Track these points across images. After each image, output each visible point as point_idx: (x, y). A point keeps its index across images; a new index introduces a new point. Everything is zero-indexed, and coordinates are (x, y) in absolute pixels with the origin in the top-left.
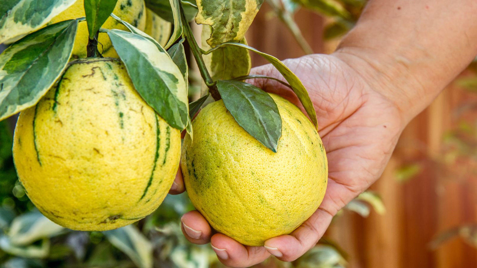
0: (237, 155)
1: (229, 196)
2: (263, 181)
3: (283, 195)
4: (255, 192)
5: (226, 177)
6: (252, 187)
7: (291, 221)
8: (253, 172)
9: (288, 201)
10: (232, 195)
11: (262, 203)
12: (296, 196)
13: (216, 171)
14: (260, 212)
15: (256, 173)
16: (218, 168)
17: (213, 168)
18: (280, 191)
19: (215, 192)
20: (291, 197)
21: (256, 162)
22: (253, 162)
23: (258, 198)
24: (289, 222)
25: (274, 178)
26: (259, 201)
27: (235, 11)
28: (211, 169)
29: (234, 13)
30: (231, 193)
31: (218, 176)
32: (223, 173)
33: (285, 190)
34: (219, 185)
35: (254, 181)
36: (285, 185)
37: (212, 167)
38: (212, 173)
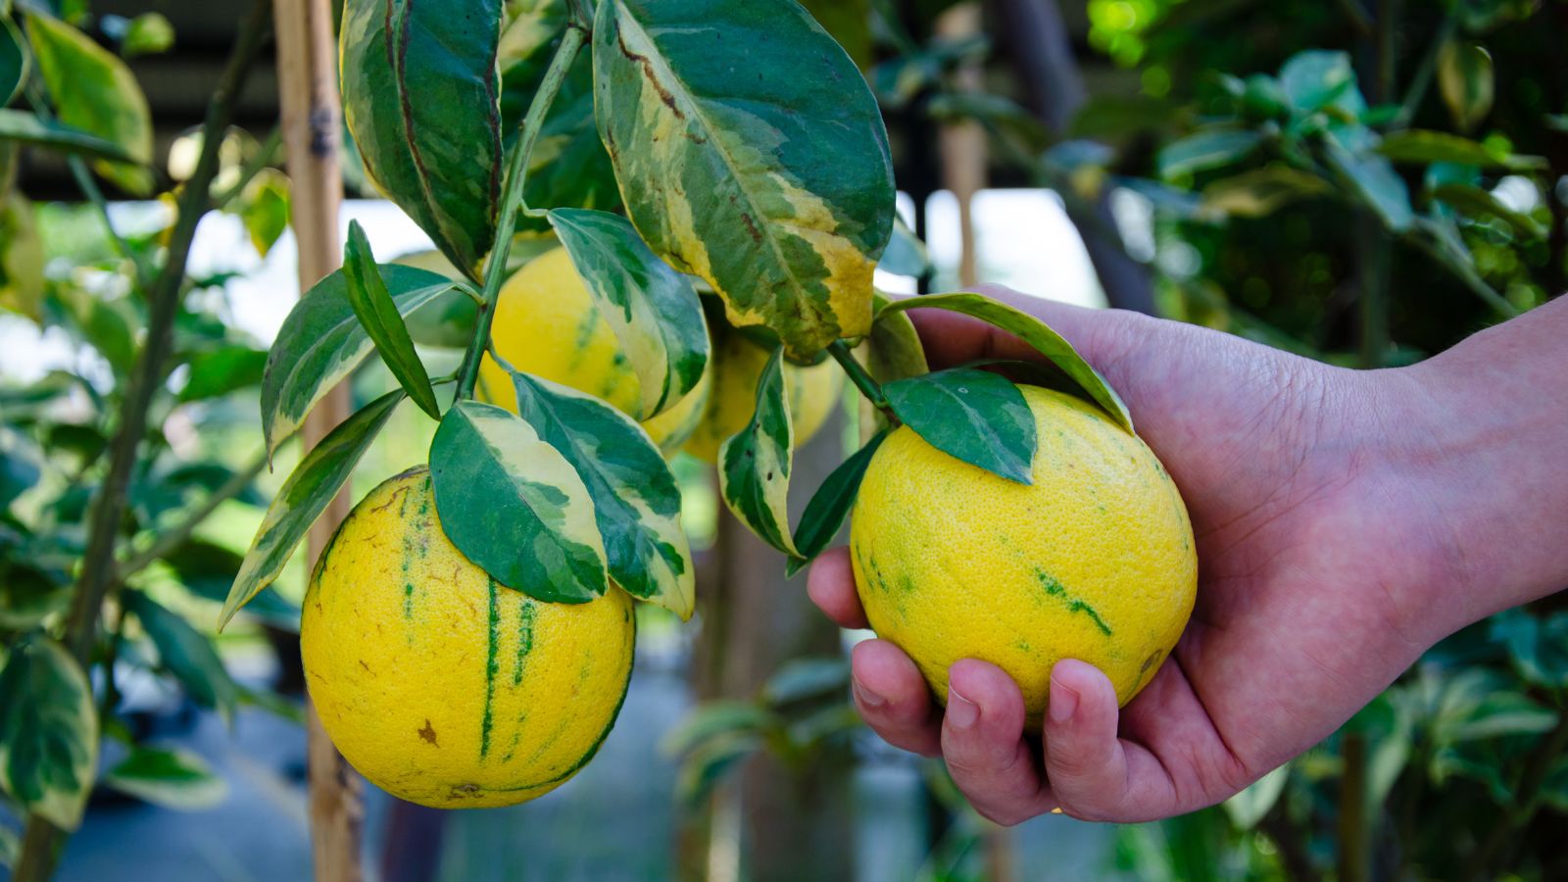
0: (961, 507)
1: (963, 606)
2: (1031, 552)
3: (1085, 578)
4: (1018, 583)
5: (946, 564)
6: (1009, 570)
7: (1121, 641)
8: (1004, 536)
9: (1102, 592)
10: (968, 602)
11: (1040, 604)
12: (1117, 578)
13: (923, 557)
14: (1041, 629)
15: (1012, 537)
16: (925, 549)
17: (915, 554)
18: (1075, 569)
19: (931, 605)
20: (1106, 580)
21: (1006, 512)
22: (1000, 514)
23: (1029, 595)
24: (1118, 647)
25: (1054, 540)
26: (1032, 600)
27: (804, 281)
28: (912, 556)
29: (804, 286)
30: (966, 597)
31: (929, 567)
32: (938, 556)
33: (1089, 566)
34: (937, 586)
35: (1011, 557)
36: (1085, 554)
37: (913, 552)
38: (916, 564)
